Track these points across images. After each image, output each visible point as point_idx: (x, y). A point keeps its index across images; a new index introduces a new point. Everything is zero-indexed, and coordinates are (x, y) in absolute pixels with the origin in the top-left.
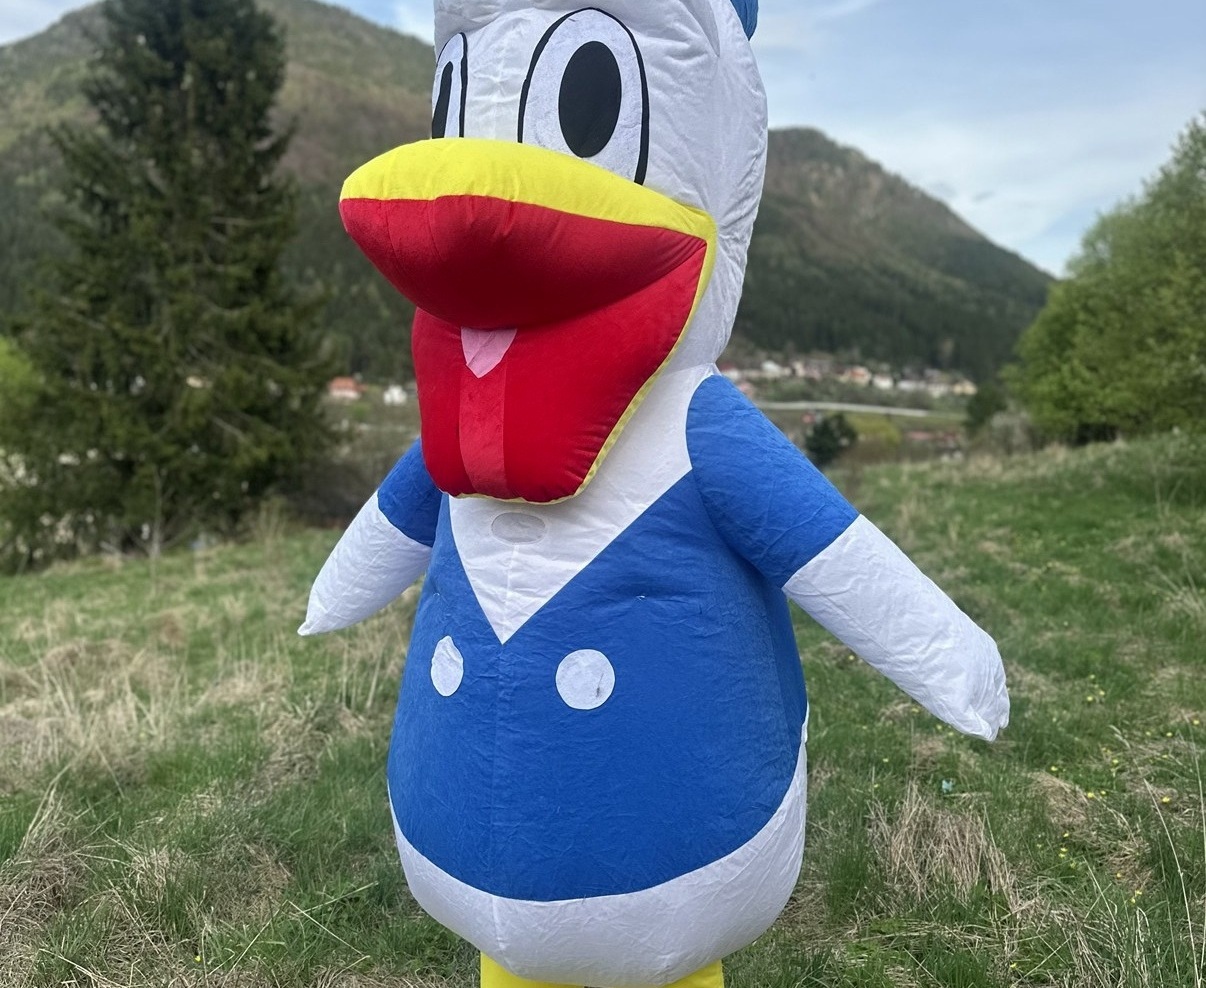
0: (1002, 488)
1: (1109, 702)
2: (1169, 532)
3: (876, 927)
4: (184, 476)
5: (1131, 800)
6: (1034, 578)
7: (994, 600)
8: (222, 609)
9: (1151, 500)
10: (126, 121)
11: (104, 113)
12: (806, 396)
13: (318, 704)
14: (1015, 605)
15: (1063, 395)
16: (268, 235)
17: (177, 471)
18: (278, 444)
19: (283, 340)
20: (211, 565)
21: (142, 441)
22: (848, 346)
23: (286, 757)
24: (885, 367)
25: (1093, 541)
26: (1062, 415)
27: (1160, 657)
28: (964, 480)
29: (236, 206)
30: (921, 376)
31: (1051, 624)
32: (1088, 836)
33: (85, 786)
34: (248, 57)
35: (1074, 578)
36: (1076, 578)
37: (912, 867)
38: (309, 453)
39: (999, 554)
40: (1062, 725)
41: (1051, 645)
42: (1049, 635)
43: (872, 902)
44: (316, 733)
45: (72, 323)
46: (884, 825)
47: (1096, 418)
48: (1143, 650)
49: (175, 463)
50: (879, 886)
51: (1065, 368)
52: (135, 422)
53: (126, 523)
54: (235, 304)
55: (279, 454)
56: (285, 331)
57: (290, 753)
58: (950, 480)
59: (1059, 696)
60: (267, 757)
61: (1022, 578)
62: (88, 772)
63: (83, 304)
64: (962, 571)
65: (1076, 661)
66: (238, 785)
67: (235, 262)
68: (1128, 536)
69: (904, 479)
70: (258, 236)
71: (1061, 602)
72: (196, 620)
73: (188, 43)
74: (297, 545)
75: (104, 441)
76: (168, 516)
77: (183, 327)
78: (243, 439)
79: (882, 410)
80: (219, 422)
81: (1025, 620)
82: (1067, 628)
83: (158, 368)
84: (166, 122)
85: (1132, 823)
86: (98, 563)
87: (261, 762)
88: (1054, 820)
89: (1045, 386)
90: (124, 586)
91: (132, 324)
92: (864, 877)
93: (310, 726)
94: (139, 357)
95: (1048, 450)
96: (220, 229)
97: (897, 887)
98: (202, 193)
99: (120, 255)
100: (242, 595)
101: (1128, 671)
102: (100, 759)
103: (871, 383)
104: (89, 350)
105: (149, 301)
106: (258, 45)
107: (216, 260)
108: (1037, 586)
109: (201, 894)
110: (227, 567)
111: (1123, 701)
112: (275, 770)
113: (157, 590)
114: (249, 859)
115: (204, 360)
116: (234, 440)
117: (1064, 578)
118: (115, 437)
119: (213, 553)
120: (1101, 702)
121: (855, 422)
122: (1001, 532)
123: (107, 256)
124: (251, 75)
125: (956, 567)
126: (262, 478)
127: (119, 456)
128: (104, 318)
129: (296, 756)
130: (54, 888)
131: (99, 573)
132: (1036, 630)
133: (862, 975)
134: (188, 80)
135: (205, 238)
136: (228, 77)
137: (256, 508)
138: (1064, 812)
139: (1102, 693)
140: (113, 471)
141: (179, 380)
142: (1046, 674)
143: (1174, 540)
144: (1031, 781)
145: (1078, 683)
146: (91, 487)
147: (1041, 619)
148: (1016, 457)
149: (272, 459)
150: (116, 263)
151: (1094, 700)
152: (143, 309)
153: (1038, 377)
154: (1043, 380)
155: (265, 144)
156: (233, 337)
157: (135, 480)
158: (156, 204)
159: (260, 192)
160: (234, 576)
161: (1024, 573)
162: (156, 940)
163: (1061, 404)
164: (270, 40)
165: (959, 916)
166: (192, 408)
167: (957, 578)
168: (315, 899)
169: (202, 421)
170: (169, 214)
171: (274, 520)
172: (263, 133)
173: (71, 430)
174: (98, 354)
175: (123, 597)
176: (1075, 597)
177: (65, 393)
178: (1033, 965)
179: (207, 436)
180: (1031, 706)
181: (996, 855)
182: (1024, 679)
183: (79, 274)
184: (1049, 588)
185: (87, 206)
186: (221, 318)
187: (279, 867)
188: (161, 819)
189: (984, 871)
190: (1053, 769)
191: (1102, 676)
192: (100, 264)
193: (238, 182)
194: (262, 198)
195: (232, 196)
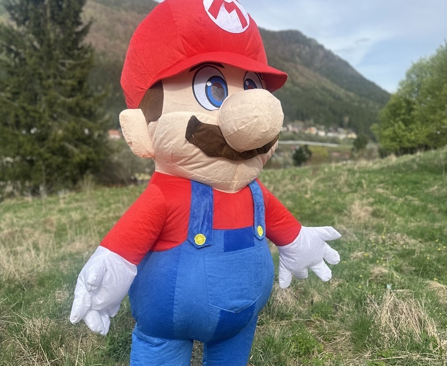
4: (54, 166)
8: (71, 217)
10: (21, 18)
11: (12, 15)
12: (292, 139)
15: (394, 135)
16: (83, 67)
17: (51, 164)
18: (90, 153)
19: (90, 110)
20: (66, 200)
21: (36, 152)
22: (309, 119)
24: (323, 127)
26: (394, 144)
29: (71, 57)
30: (336, 130)
38: (102, 157)
45: (5, 103)
47: (407, 145)
49: (50, 161)
51: (396, 125)
52: (33, 144)
53: (32, 184)
54: (71, 96)
55: (90, 157)
56: (90, 107)
58: (353, 168)
63: (9, 95)
67: (70, 78)
69: (333, 168)
70: (78, 68)
72: (60, 221)
74: (99, 193)
75: (22, 151)
76: (48, 181)
77: (51, 104)
78: (76, 151)
79: (320, 144)
80: (67, 145)
83: (43, 122)
84: (37, 18)
86: (22, 199)
89: (388, 132)
90: (32, 208)
91: (29, 104)
94: (33, 118)
95: (389, 157)
96: (63, 65)
98: (55, 50)
99: (23, 75)
100: (79, 211)
103: (317, 134)
104: (13, 114)
105: (36, 95)
107: (63, 78)
110: (72, 201)
113: (46, 210)
115: (60, 119)
116: (72, 151)
118: (26, 150)
119: (67, 196)
121: (311, 149)
122: (381, 185)
123: (18, 76)
126: (84, 168)
127: (29, 158)
128: (17, 101)
131: (23, 203)
135: (57, 69)
137: (82, 178)
140: (25, 163)
141: (50, 128)
146: (18, 170)
148: (376, 160)
149: (88, 159)
150: (22, 79)
152: (34, 98)
153: (385, 129)
154: (387, 130)
155: (80, 28)
156: (71, 110)
157: (35, 167)
158: (36, 54)
159: (78, 49)
160: (75, 205)
163: (393, 139)
166: (58, 139)
169: (61, 144)
170: (41, 58)
171: (90, 182)
172: (79, 24)
173: (8, 147)
174: (17, 116)
175: (33, 212)
179: (62, 152)
183: (7, 83)
186: (65, 102)
192: (15, 79)
193: (69, 44)
194: (80, 51)
195: (67, 50)
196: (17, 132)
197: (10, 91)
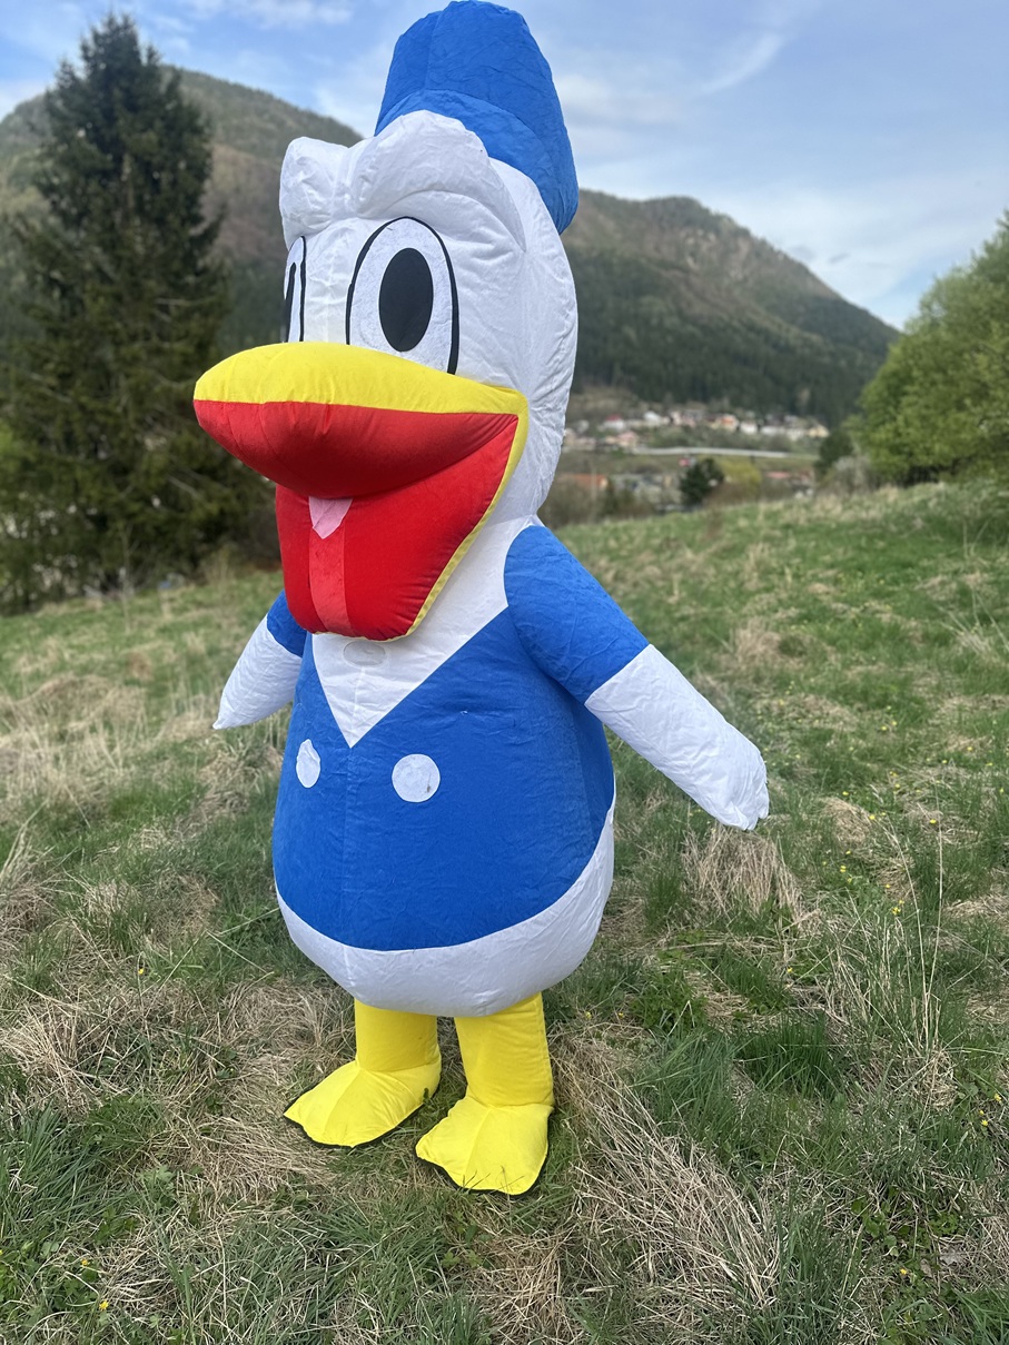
0: (840, 527)
1: (900, 731)
2: (971, 570)
3: (682, 938)
4: (149, 529)
5: (906, 821)
6: (853, 616)
7: (815, 639)
9: (960, 541)
10: (74, 211)
11: (54, 203)
12: (682, 443)
13: (249, 744)
14: (832, 642)
16: (206, 312)
17: (143, 524)
18: (226, 499)
20: (176, 605)
21: (113, 500)
23: (219, 795)
24: (751, 414)
25: (908, 580)
26: (896, 459)
27: (948, 689)
28: (809, 520)
29: (179, 289)
30: (781, 422)
31: (862, 659)
32: (867, 853)
33: (58, 819)
34: (178, 148)
35: (886, 617)
36: (888, 615)
37: (715, 885)
38: (253, 507)
39: (827, 593)
40: (857, 755)
41: (858, 679)
42: (860, 668)
43: (681, 914)
44: (247, 768)
45: (43, 397)
46: (695, 851)
47: (924, 460)
48: (934, 683)
49: (141, 519)
50: (686, 902)
51: (900, 418)
52: (105, 483)
53: (105, 568)
54: (181, 377)
55: (227, 508)
57: (222, 792)
58: (797, 520)
59: (859, 725)
60: (202, 797)
61: (842, 617)
62: (60, 808)
63: (53, 381)
64: (793, 612)
65: (878, 693)
66: (178, 820)
67: (179, 339)
68: (936, 575)
69: (761, 517)
70: (197, 316)
71: (873, 638)
72: (162, 654)
73: (124, 136)
74: (247, 586)
75: (82, 500)
76: (136, 564)
77: (139, 397)
78: (196, 496)
79: (746, 453)
80: (175, 482)
81: (839, 656)
82: (874, 663)
83: (122, 435)
84: (108, 212)
85: (903, 841)
86: (82, 604)
87: (197, 799)
88: (840, 838)
89: (882, 435)
90: (104, 625)
91: (97, 397)
92: (677, 894)
93: (242, 763)
94: (104, 426)
95: (882, 491)
96: (165, 309)
97: (702, 903)
98: (147, 277)
99: (80, 335)
100: (202, 631)
101: (919, 702)
102: (68, 796)
103: (737, 430)
104: (59, 420)
105: (108, 375)
106: (186, 135)
107: (162, 337)
108: (855, 624)
109: (142, 918)
110: (189, 606)
111: (912, 730)
112: (209, 806)
114: (182, 888)
115: (158, 428)
116: (188, 496)
117: (878, 616)
118: (89, 497)
119: (177, 594)
120: (893, 731)
121: (723, 466)
123: (69, 336)
124: (182, 165)
125: (788, 607)
126: (215, 530)
127: (93, 511)
128: (71, 393)
129: (227, 794)
130: (27, 914)
131: (83, 613)
132: (846, 665)
133: (666, 981)
134: (127, 169)
135: (152, 317)
136: (161, 168)
137: (211, 554)
138: (850, 831)
139: (895, 723)
140: (90, 526)
141: (139, 445)
142: (851, 705)
143: (973, 580)
144: (821, 805)
145: (878, 714)
146: (72, 539)
147: (853, 655)
148: (855, 497)
149: (222, 512)
150: (77, 343)
151: (888, 730)
152: (103, 383)
154: (881, 428)
155: (196, 231)
156: (183, 407)
157: (109, 534)
158: (107, 289)
159: (197, 274)
160: (194, 614)
161: (844, 612)
162: (107, 957)
163: (895, 450)
164: (197, 131)
165: (749, 926)
166: (153, 471)
167: (789, 617)
168: (237, 920)
169: (162, 481)
170: (118, 298)
172: (196, 220)
173: (53, 491)
174: (68, 422)
175: (104, 633)
176: (884, 635)
177: (41, 460)
178: (807, 968)
179: (166, 493)
180: (833, 736)
181: (785, 874)
182: (831, 712)
183: (45, 354)
184: (864, 625)
185: (47, 292)
186: (169, 390)
187: (208, 893)
188: (117, 849)
189: (774, 888)
190: (845, 793)
191: (897, 706)
192: (63, 344)
193: (176, 265)
194: (199, 279)
195: (172, 279)
196: (70, 459)
197: (53, 372)
